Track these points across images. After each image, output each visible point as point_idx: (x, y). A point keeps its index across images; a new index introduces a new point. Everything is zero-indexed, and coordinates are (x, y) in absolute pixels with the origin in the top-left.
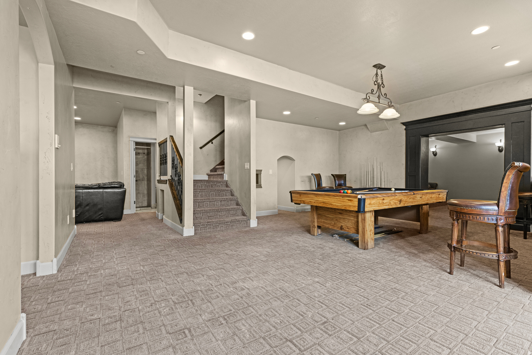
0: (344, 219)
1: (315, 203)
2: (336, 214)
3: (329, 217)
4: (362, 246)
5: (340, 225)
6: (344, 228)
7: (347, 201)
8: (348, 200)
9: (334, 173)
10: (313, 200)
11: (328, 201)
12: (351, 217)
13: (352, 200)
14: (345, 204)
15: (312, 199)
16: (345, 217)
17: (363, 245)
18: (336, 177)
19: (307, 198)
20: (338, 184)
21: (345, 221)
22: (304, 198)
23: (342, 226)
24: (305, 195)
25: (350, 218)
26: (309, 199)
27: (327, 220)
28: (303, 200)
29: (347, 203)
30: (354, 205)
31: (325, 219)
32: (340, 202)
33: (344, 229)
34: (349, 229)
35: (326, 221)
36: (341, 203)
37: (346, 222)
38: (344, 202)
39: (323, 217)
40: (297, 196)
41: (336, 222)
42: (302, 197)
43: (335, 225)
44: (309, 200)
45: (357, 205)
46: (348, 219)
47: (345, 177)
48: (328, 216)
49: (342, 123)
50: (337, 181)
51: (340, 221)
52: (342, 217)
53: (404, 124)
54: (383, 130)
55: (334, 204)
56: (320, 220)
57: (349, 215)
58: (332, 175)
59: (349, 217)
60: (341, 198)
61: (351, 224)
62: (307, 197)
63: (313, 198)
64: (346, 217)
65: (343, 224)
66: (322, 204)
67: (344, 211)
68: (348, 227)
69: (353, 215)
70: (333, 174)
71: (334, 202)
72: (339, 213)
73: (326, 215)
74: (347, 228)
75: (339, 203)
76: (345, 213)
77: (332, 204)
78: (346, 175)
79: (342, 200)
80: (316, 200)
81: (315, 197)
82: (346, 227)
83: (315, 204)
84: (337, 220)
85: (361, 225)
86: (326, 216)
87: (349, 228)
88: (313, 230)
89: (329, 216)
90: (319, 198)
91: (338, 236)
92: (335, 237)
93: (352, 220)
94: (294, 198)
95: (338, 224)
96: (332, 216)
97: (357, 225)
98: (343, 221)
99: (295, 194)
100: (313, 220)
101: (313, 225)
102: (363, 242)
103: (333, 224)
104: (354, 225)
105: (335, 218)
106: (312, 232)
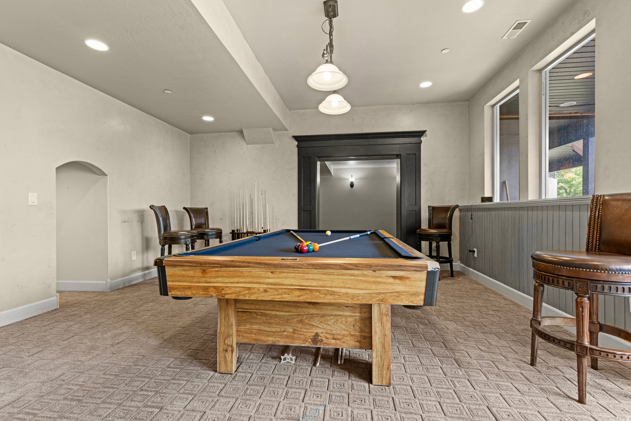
0: (323, 316)
1: (265, 291)
2: (298, 307)
3: (276, 315)
4: (382, 377)
6: (323, 338)
7: (392, 280)
8: (394, 277)
9: (188, 206)
10: (259, 283)
11: (321, 283)
12: (343, 311)
13: (408, 278)
14: (381, 288)
15: (255, 280)
17: (384, 375)
18: (192, 212)
19: (236, 280)
20: (195, 224)
21: (327, 320)
22: (220, 279)
23: (317, 335)
24: (224, 269)
25: (341, 313)
26: (243, 280)
27: (270, 323)
28: (215, 287)
29: (389, 286)
30: (414, 290)
31: (264, 323)
32: (364, 286)
33: (322, 341)
34: (339, 339)
35: (266, 329)
36: (369, 286)
37: (330, 323)
38: (379, 283)
39: (255, 318)
40: (191, 273)
41: (300, 325)
42: (211, 277)
43: (296, 336)
44: (241, 285)
45: (423, 290)
46: (335, 315)
47: (207, 213)
48: (274, 313)
49: (208, 119)
50: (193, 219)
51: (313, 323)
52: (318, 312)
53: (296, 138)
54: (266, 143)
55: (343, 291)
56: (248, 326)
57: (339, 306)
58: (184, 208)
59: (339, 310)
60: (369, 272)
61: (344, 327)
62: (233, 277)
63: (258, 277)
65: (321, 329)
66: (297, 293)
68: (336, 336)
69: (350, 304)
70: (186, 207)
71: (343, 285)
72: (308, 302)
74: (334, 339)
75: (360, 287)
77: (333, 293)
78: (207, 208)
79: (373, 279)
80: (271, 284)
81: (270, 274)
82: (329, 336)
83: (267, 294)
84: (301, 321)
85: (378, 329)
86: (265, 315)
87: (339, 337)
88: (225, 357)
89: (278, 313)
90: (287, 278)
91: (294, 358)
92: (285, 359)
93: (346, 316)
94: (173, 281)
95: (306, 332)
96: (287, 312)
97: (360, 328)
98: (321, 322)
99: (180, 268)
100: (224, 332)
101: (225, 346)
102: (385, 367)
103: (288, 334)
104: (352, 327)
105: (294, 317)
106: (219, 367)
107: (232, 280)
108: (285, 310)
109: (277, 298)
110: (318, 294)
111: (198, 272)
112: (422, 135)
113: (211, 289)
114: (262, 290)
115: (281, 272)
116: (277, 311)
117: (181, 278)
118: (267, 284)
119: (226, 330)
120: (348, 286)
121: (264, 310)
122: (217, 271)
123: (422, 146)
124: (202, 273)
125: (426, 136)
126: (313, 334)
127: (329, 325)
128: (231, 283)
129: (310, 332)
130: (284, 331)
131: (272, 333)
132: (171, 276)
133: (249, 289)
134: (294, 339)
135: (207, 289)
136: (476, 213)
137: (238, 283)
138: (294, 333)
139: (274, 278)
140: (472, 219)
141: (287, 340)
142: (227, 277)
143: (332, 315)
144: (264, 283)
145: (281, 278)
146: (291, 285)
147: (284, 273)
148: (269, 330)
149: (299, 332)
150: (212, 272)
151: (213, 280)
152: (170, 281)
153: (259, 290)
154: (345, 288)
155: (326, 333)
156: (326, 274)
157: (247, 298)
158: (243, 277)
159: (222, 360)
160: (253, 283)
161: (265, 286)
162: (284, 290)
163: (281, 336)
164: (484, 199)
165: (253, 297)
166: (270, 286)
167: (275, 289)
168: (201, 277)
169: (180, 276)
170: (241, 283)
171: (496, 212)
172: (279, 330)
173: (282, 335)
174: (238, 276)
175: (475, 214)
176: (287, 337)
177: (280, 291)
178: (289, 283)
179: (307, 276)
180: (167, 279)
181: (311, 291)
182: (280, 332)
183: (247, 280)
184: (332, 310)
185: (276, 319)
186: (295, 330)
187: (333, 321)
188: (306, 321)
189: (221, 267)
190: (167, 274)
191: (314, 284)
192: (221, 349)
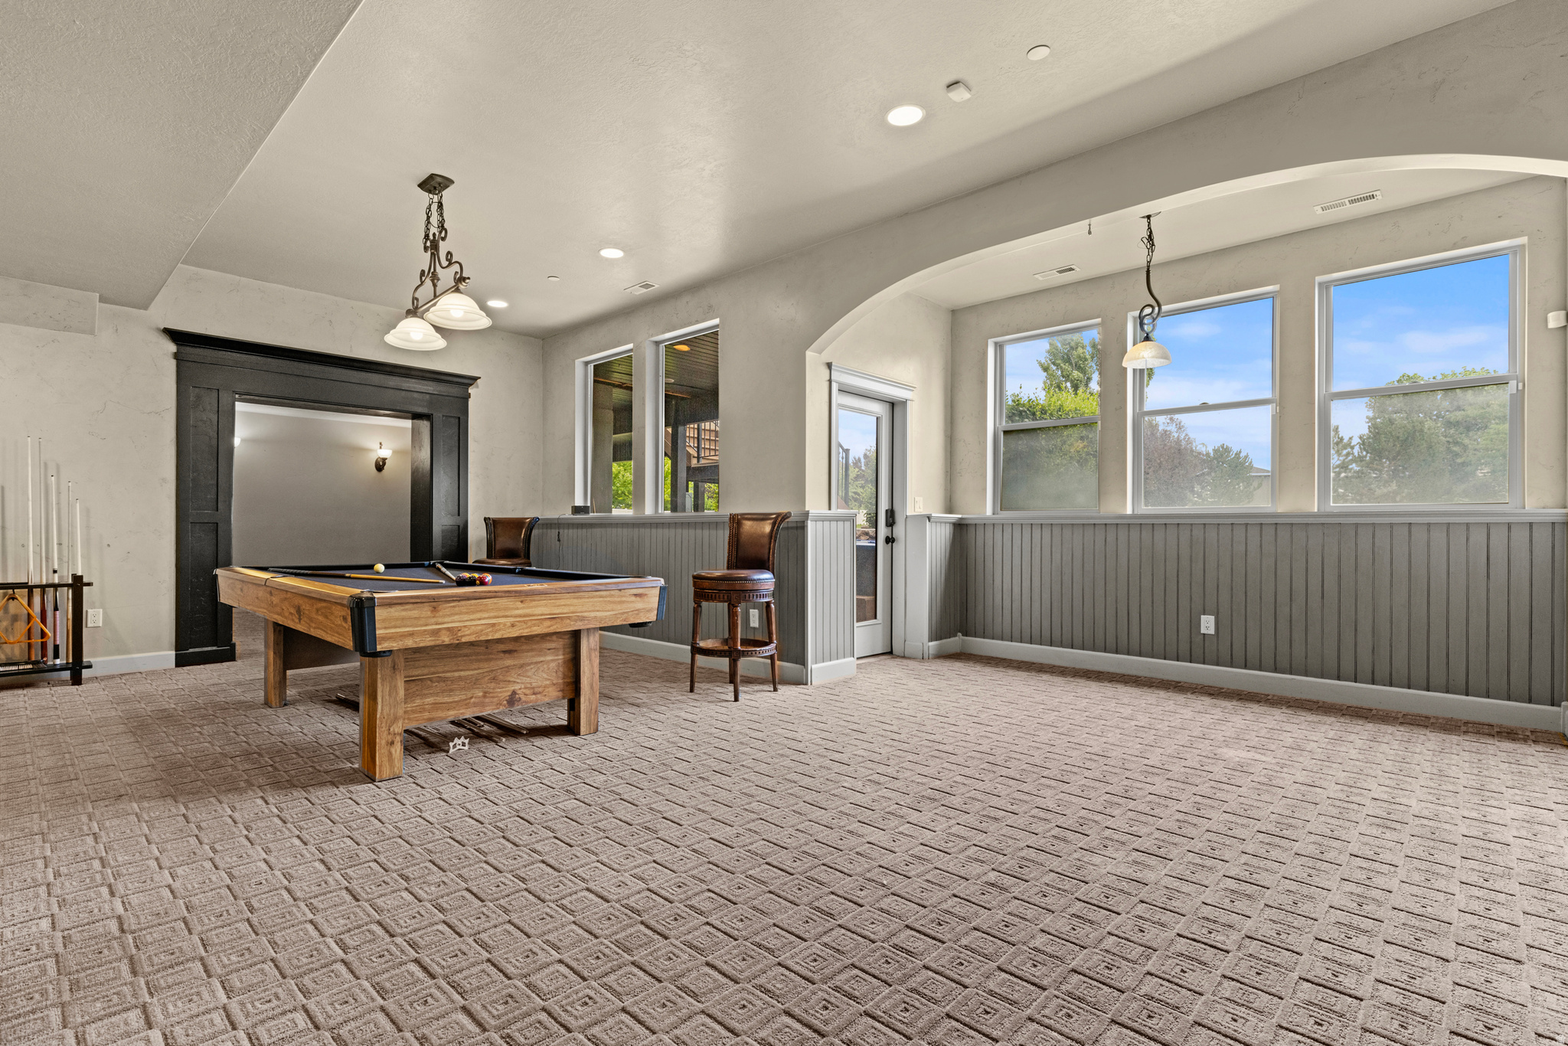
0: (522, 666)
1: (513, 626)
2: (490, 660)
3: (459, 677)
4: (590, 724)
5: (504, 693)
6: (522, 696)
8: (636, 595)
10: (506, 616)
11: (572, 608)
12: (545, 655)
15: (501, 614)
16: (528, 661)
17: (592, 721)
19: (478, 615)
21: (527, 671)
22: (456, 618)
23: (514, 693)
25: (542, 659)
27: (451, 690)
28: (448, 629)
29: (630, 605)
30: (649, 606)
31: (443, 692)
32: (609, 607)
33: (520, 699)
34: (540, 693)
35: (447, 699)
37: (530, 674)
38: (623, 602)
39: (429, 687)
40: (415, 613)
41: (493, 685)
42: (444, 616)
43: (487, 700)
44: (483, 622)
45: (656, 605)
46: (536, 663)
48: (456, 674)
51: (509, 679)
52: (516, 662)
53: (171, 334)
57: (541, 650)
59: (541, 656)
61: (545, 676)
62: (473, 613)
63: (506, 609)
64: (527, 658)
65: (519, 684)
67: (523, 639)
68: (536, 690)
69: (553, 645)
71: (591, 609)
72: (504, 652)
73: (448, 675)
74: (534, 694)
76: (524, 647)
80: (520, 616)
81: (519, 604)
82: (528, 692)
83: (515, 629)
84: (494, 679)
85: (586, 668)
86: (444, 680)
87: (540, 690)
88: (390, 753)
89: (462, 673)
91: (467, 741)
92: (454, 746)
93: (548, 662)
94: (385, 628)
95: (501, 692)
96: (475, 669)
97: (564, 673)
98: (519, 675)
99: (399, 608)
100: (389, 715)
101: (390, 737)
102: (593, 711)
103: (477, 700)
104: (554, 674)
105: (486, 674)
106: (380, 772)
107: (472, 617)
108: (474, 667)
109: (526, 632)
110: (568, 621)
111: (425, 611)
112: (471, 385)
113: (444, 632)
114: (509, 624)
115: (531, 601)
116: (461, 670)
117: (398, 623)
118: (516, 617)
119: (392, 711)
120: (597, 609)
121: (443, 672)
122: (454, 607)
123: (471, 402)
124: (432, 611)
125: (477, 387)
126: (509, 694)
127: (528, 677)
128: (472, 620)
129: (505, 691)
130: (471, 698)
131: (454, 705)
132: (384, 620)
133: (493, 625)
134: (483, 706)
135: (437, 633)
136: (566, 531)
137: (480, 619)
138: (484, 696)
139: (523, 608)
140: (559, 540)
141: (475, 709)
142: (467, 613)
143: (532, 663)
144: (511, 616)
145: (532, 607)
146: (542, 615)
147: (534, 600)
148: (450, 700)
149: (491, 695)
150: (446, 608)
151: (446, 620)
152: (380, 629)
153: (505, 625)
154: (594, 611)
155: (525, 688)
156: (577, 598)
157: (490, 638)
158: (486, 611)
159: (385, 759)
160: (498, 617)
161: (512, 620)
162: (534, 622)
163: (467, 706)
164: (577, 510)
165: (497, 636)
166: (518, 619)
167: (524, 622)
168: (430, 617)
169: (397, 619)
170: (484, 618)
171: (603, 530)
172: (464, 697)
173: (468, 703)
174: (481, 611)
175: (564, 532)
176: (475, 705)
177: (529, 624)
178: (540, 612)
179: (558, 602)
180: (377, 626)
181: (562, 618)
182: (466, 700)
183: (492, 614)
184: (533, 656)
185: (461, 683)
186: (485, 693)
187: (533, 670)
188: (501, 677)
189: (459, 601)
190: (377, 618)
191: (565, 611)
192: (383, 742)
